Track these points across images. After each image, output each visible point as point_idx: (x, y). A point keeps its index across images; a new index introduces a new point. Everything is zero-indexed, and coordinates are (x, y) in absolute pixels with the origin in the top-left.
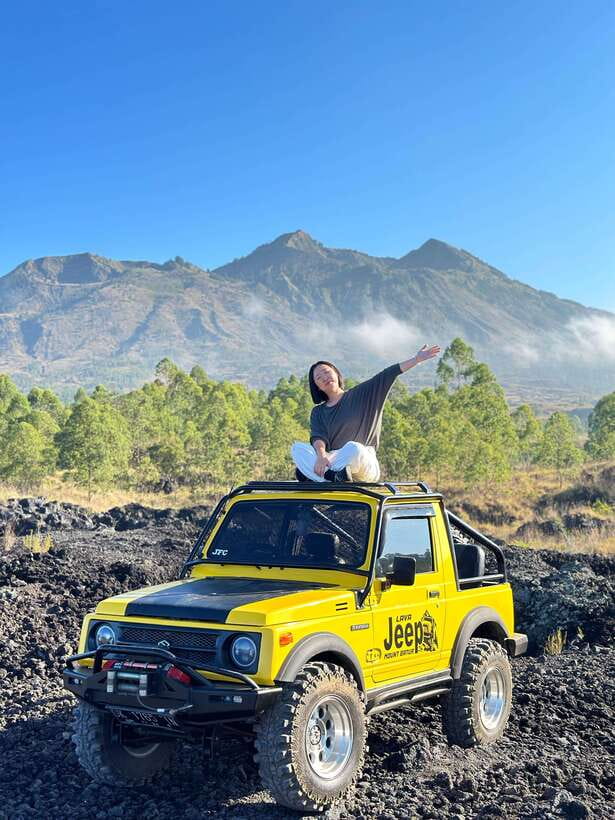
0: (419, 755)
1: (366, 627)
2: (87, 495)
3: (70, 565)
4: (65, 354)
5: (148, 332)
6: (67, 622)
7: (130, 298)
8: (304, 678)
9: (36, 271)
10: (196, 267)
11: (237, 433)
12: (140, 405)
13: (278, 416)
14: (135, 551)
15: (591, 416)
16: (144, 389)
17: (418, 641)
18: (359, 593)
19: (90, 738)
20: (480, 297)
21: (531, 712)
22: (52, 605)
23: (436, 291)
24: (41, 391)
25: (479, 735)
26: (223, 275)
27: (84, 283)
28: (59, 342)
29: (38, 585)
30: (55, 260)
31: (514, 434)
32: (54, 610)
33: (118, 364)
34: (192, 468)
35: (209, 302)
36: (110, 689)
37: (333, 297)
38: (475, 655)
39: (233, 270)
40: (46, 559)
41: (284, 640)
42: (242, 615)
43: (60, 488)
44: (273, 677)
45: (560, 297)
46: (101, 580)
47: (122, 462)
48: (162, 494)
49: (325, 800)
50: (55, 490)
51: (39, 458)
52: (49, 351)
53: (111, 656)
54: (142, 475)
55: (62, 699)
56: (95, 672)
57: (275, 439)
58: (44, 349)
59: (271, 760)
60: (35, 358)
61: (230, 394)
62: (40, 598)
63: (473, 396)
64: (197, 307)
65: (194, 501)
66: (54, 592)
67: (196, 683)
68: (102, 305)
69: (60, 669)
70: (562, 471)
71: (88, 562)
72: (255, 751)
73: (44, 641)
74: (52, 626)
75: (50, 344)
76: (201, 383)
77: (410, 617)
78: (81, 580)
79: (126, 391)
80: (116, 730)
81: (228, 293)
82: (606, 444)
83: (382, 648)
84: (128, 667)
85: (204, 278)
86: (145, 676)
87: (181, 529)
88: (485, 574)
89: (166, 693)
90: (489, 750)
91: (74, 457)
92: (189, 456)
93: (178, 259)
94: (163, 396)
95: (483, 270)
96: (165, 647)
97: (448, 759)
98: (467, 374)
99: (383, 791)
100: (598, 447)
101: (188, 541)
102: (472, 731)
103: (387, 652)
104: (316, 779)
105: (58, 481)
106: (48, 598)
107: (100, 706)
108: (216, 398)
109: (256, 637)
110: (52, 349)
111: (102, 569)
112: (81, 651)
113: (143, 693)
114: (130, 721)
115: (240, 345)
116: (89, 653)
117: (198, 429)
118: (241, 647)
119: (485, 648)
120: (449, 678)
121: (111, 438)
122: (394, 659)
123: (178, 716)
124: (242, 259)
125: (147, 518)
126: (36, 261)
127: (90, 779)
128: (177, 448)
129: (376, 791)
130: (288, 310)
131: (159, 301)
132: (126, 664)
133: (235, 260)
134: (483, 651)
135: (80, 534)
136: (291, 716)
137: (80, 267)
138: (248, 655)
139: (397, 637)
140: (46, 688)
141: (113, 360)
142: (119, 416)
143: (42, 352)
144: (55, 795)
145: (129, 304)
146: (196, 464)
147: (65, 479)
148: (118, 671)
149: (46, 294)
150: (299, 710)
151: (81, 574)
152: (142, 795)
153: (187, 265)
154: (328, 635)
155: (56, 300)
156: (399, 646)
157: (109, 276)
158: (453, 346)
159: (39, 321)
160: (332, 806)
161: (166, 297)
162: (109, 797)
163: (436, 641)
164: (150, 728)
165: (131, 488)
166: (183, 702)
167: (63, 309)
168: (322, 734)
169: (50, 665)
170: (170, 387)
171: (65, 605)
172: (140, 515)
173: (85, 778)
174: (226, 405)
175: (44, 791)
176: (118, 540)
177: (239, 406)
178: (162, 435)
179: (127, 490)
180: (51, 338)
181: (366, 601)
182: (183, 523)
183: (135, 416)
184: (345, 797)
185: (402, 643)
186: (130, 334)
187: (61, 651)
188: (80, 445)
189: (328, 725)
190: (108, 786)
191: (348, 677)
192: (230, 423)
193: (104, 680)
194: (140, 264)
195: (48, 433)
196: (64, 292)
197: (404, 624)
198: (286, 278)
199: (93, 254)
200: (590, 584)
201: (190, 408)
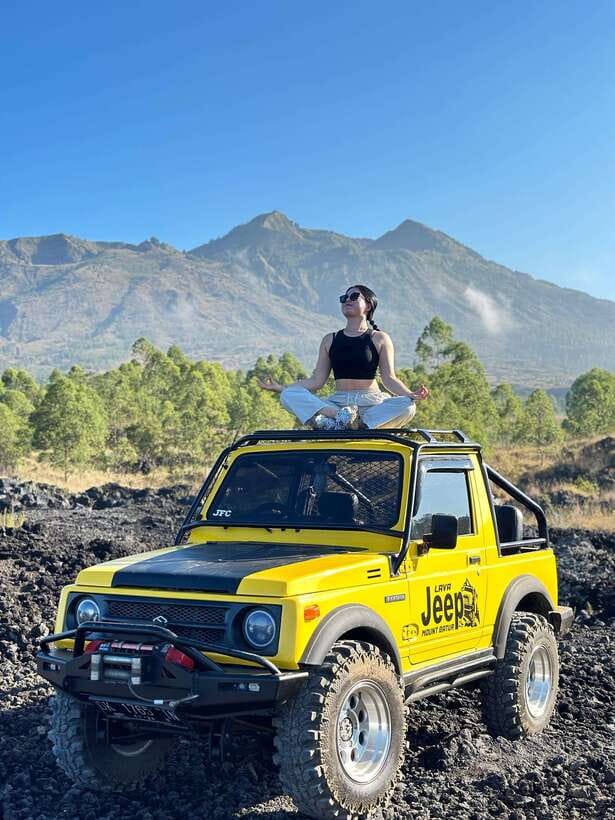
0: (461, 750)
1: (401, 598)
2: (63, 475)
3: (46, 541)
4: (39, 336)
5: (124, 313)
6: (43, 600)
7: (105, 279)
8: (333, 660)
9: (10, 252)
10: (171, 248)
11: (215, 413)
12: (116, 385)
13: (256, 395)
14: (114, 530)
15: (568, 395)
16: (120, 369)
17: (459, 615)
18: (393, 558)
19: (70, 735)
20: (457, 278)
21: (567, 695)
22: (27, 583)
23: (412, 271)
24: (15, 372)
25: (525, 724)
26: (200, 256)
27: (58, 263)
28: (34, 324)
29: (11, 561)
30: (29, 241)
31: (494, 412)
32: (28, 588)
33: (94, 346)
34: (170, 449)
35: (185, 283)
36: (94, 676)
37: (310, 279)
38: (520, 631)
39: (210, 251)
40: (19, 535)
41: (310, 614)
42: (256, 584)
43: (36, 469)
44: (297, 659)
45: (536, 277)
46: (80, 556)
47: (99, 443)
48: (139, 475)
49: (360, 809)
50: (31, 471)
51: (14, 438)
52: (24, 332)
53: (94, 635)
54: (119, 456)
55: (36, 687)
56: (75, 656)
57: (255, 419)
58: (18, 331)
59: (295, 762)
60: (9, 339)
61: (208, 374)
62: (12, 576)
63: (453, 374)
64: (173, 288)
65: (172, 481)
66: (28, 569)
67: (201, 667)
68: (77, 286)
69: (34, 653)
70: (542, 448)
71: (65, 540)
72: (275, 750)
73: (17, 621)
74: (26, 605)
75: (25, 326)
76: (179, 362)
77: (449, 587)
78: (58, 556)
79: (102, 372)
80: (102, 726)
81: (205, 274)
82: (585, 421)
83: (420, 623)
84: (116, 649)
85: (180, 259)
86: (139, 660)
87: (162, 507)
88: (524, 539)
89: (166, 681)
90: (539, 741)
91: (49, 437)
92: (167, 436)
93: (154, 240)
94: (140, 376)
95: (459, 251)
96: (163, 624)
97: (494, 754)
98: (446, 353)
99: (424, 794)
100: (577, 425)
101: (169, 519)
102: (518, 719)
103: (425, 628)
104: (350, 783)
105: (33, 462)
106: (22, 575)
107: (82, 697)
108: (194, 377)
109: (276, 611)
110: (27, 330)
111: (80, 547)
112: (58, 631)
113: (136, 681)
114: (119, 715)
115: (217, 327)
116: (68, 632)
117: (176, 409)
118: (256, 622)
119: (531, 624)
120: (493, 658)
121: (87, 418)
122: (432, 636)
123: (178, 709)
124: (219, 240)
125: (125, 498)
126: (10, 242)
127: (71, 783)
128: (155, 429)
129: (416, 794)
130: (265, 292)
131: (136, 282)
132: (115, 645)
133: (212, 241)
134: (528, 627)
135: (56, 512)
136: (319, 707)
137: (54, 248)
138: (265, 632)
139: (436, 610)
140: (19, 674)
141: (90, 342)
142: (96, 396)
143: (16, 334)
144: (29, 804)
145: (103, 285)
146: (175, 444)
147: (40, 460)
148: (103, 654)
149: (20, 275)
150: (329, 700)
151: (57, 549)
152: (134, 802)
153: (163, 246)
154: (360, 607)
155: (30, 283)
156: (438, 620)
157: (83, 257)
158: (431, 325)
159: (13, 303)
160: (369, 816)
161: (141, 278)
162: (95, 805)
163: (477, 615)
164: (144, 724)
165: (108, 469)
166: (187, 691)
167: (37, 290)
168: (354, 728)
169: (23, 648)
170: (147, 367)
171: (40, 583)
172: (118, 494)
173: (63, 782)
174: (204, 384)
175: (14, 798)
176: (95, 518)
177: (217, 385)
178: (139, 416)
179: (105, 470)
180: (25, 319)
181: (401, 567)
182: (164, 500)
183: (112, 396)
184: (383, 805)
185: (441, 617)
186: (107, 315)
187: (36, 632)
188: (56, 425)
189: (361, 717)
190: (93, 792)
191: (385, 658)
192: (208, 402)
193: (87, 666)
194: (115, 245)
195: (22, 414)
196: (38, 273)
197: (443, 595)
198: (263, 260)
199: (67, 233)
200: (591, 558)
201: (167, 389)
